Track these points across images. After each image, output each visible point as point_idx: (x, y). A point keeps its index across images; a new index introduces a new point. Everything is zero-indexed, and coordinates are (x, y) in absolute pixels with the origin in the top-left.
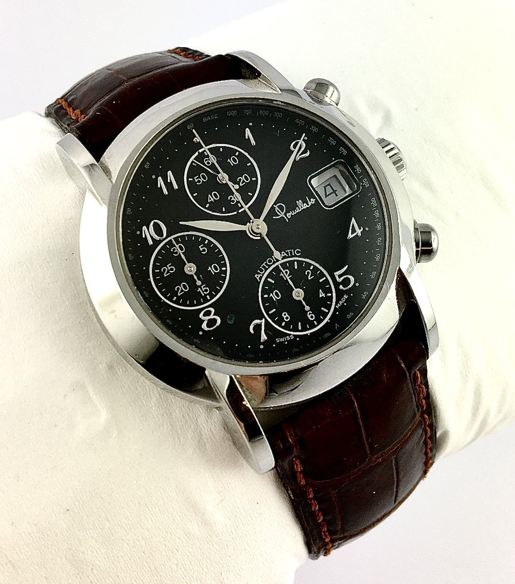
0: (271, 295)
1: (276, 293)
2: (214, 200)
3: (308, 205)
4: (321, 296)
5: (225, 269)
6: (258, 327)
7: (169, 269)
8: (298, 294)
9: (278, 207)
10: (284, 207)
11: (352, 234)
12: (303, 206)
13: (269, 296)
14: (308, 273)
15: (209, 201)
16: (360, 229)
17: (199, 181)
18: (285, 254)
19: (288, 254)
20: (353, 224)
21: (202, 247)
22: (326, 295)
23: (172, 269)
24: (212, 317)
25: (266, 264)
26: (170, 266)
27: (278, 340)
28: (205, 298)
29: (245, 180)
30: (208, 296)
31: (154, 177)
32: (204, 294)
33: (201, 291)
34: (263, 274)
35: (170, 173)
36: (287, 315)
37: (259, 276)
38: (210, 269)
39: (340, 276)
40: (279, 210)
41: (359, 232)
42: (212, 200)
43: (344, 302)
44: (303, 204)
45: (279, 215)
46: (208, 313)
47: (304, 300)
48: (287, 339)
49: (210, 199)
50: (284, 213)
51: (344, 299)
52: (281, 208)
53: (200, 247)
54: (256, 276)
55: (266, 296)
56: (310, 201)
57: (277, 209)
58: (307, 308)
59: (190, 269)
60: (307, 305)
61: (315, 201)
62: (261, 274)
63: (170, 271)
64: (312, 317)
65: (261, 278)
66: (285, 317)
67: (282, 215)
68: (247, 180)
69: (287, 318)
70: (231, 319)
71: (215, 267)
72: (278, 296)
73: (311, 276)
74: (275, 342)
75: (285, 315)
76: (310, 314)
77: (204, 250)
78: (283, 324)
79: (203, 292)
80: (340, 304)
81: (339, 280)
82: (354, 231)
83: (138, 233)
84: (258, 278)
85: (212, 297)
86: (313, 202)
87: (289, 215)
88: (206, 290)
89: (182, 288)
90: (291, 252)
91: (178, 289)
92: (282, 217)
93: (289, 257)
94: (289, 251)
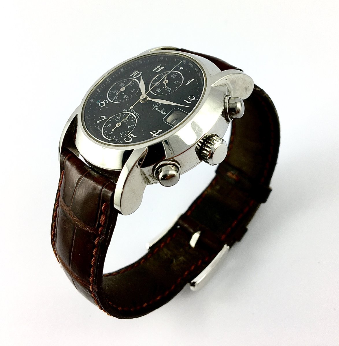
3: (163, 113)
6: (102, 118)
8: (118, 125)
9: (159, 103)
11: (153, 133)
12: (162, 111)
14: (130, 125)
15: (155, 83)
20: (158, 131)
24: (104, 103)
27: (98, 127)
30: (113, 100)
31: (160, 64)
35: (163, 68)
36: (109, 126)
39: (131, 136)
41: (154, 135)
46: (106, 102)
48: (99, 129)
51: (120, 142)
53: (134, 89)
55: (117, 116)
58: (113, 130)
59: (123, 89)
61: (166, 114)
68: (169, 90)
71: (126, 97)
73: (129, 127)
76: (112, 133)
77: (133, 91)
78: (106, 126)
81: (128, 137)
82: (155, 133)
83: (135, 71)
84: (124, 110)
87: (156, 109)
88: (116, 98)
93: (136, 116)
94: (139, 115)
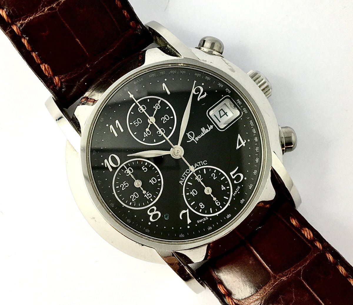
0: (191, 193)
1: (194, 191)
2: (148, 135)
3: (209, 130)
4: (222, 189)
5: (160, 180)
6: (185, 215)
7: (125, 185)
8: (208, 191)
9: (189, 134)
10: (193, 134)
11: (239, 145)
12: (205, 131)
13: (189, 193)
14: (213, 175)
15: (145, 136)
16: (244, 141)
17: (137, 124)
18: (197, 165)
19: (199, 165)
20: (239, 139)
21: (144, 168)
22: (226, 188)
23: (127, 185)
24: (155, 212)
25: (186, 173)
26: (125, 183)
27: (198, 222)
28: (149, 200)
29: (166, 119)
30: (151, 199)
31: (107, 125)
32: (149, 198)
33: (147, 196)
34: (185, 180)
35: (117, 122)
36: (202, 205)
37: (182, 181)
38: (150, 181)
39: (234, 175)
40: (191, 136)
41: (243, 144)
42: (147, 135)
43: (238, 191)
44: (205, 130)
45: (191, 140)
46: (152, 211)
47: (212, 194)
48: (204, 220)
49: (145, 135)
50: (193, 138)
51: (237, 189)
52: (191, 134)
53: (142, 168)
54: (180, 182)
55: (188, 194)
56: (210, 127)
57: (189, 135)
58: (215, 199)
59: (138, 184)
60: (214, 197)
61: (213, 127)
62: (183, 180)
63: (126, 186)
64: (218, 204)
65: (183, 183)
66: (201, 206)
67: (193, 139)
68: (167, 118)
69: (203, 206)
70: (166, 217)
71: (154, 180)
72: (196, 193)
73: (215, 177)
74: (197, 223)
75: (201, 204)
76: (217, 202)
77: (145, 170)
78: (201, 211)
79: (148, 197)
80: (235, 193)
81: (233, 177)
82: (240, 143)
83: (102, 164)
85: (154, 199)
86: (211, 127)
87: (197, 139)
88: (150, 196)
89: (134, 196)
90: (201, 163)
91: (132, 197)
92: (193, 140)
93: (200, 166)
94: (199, 163)
